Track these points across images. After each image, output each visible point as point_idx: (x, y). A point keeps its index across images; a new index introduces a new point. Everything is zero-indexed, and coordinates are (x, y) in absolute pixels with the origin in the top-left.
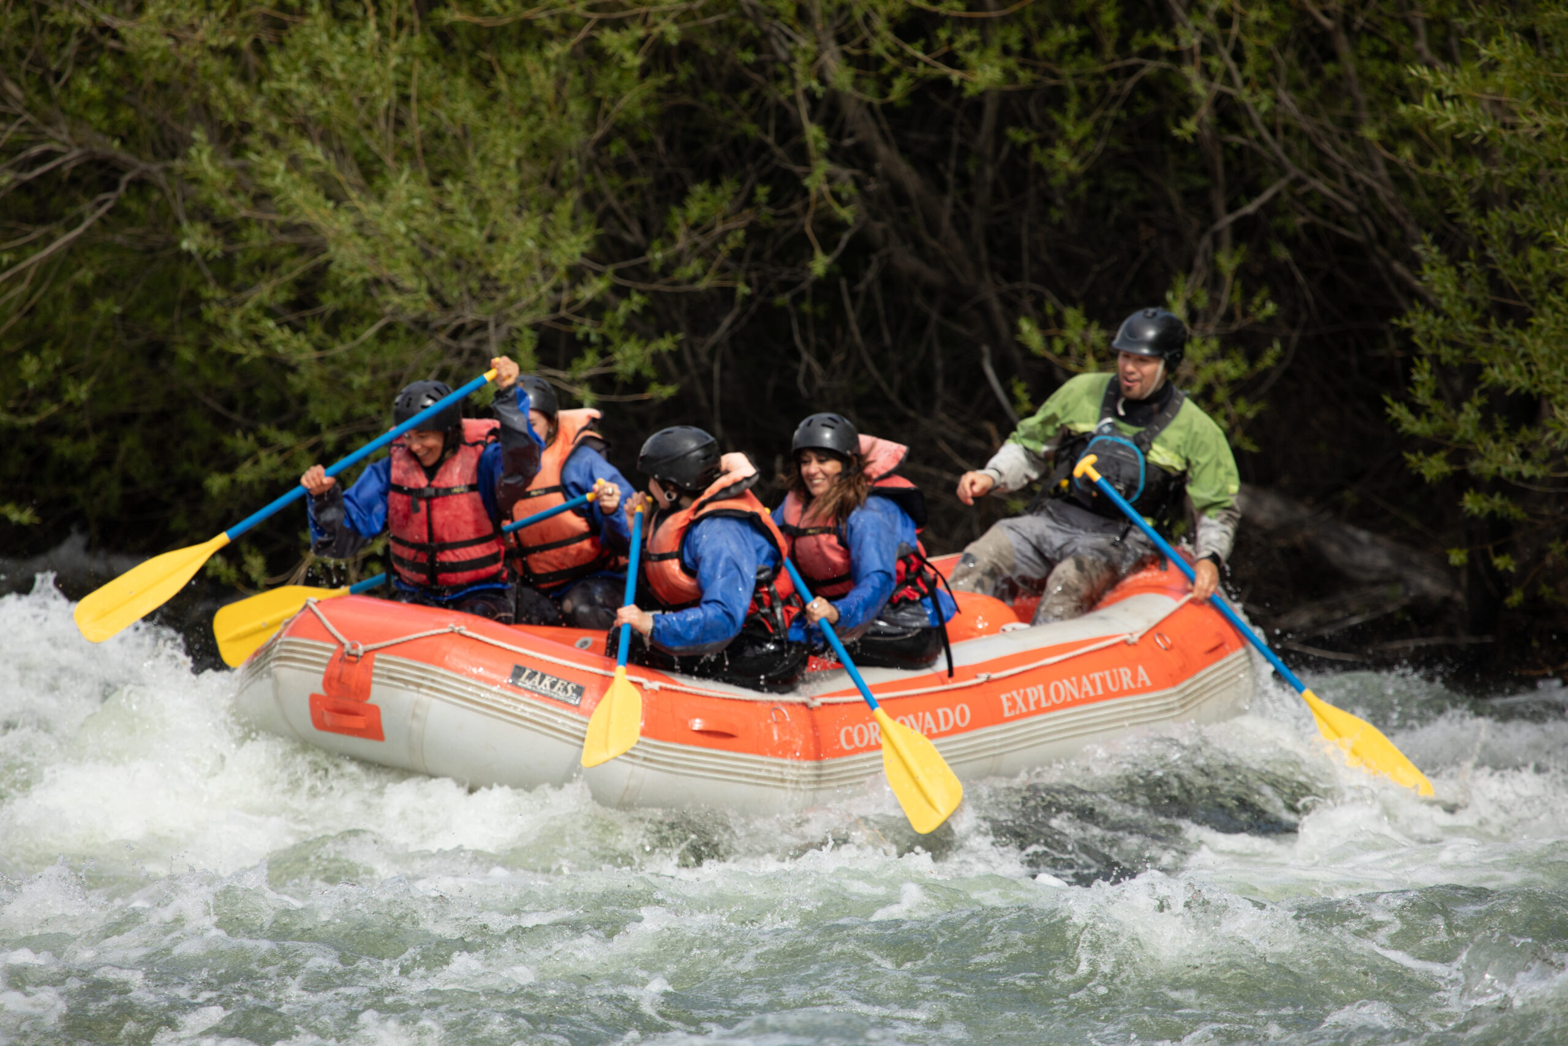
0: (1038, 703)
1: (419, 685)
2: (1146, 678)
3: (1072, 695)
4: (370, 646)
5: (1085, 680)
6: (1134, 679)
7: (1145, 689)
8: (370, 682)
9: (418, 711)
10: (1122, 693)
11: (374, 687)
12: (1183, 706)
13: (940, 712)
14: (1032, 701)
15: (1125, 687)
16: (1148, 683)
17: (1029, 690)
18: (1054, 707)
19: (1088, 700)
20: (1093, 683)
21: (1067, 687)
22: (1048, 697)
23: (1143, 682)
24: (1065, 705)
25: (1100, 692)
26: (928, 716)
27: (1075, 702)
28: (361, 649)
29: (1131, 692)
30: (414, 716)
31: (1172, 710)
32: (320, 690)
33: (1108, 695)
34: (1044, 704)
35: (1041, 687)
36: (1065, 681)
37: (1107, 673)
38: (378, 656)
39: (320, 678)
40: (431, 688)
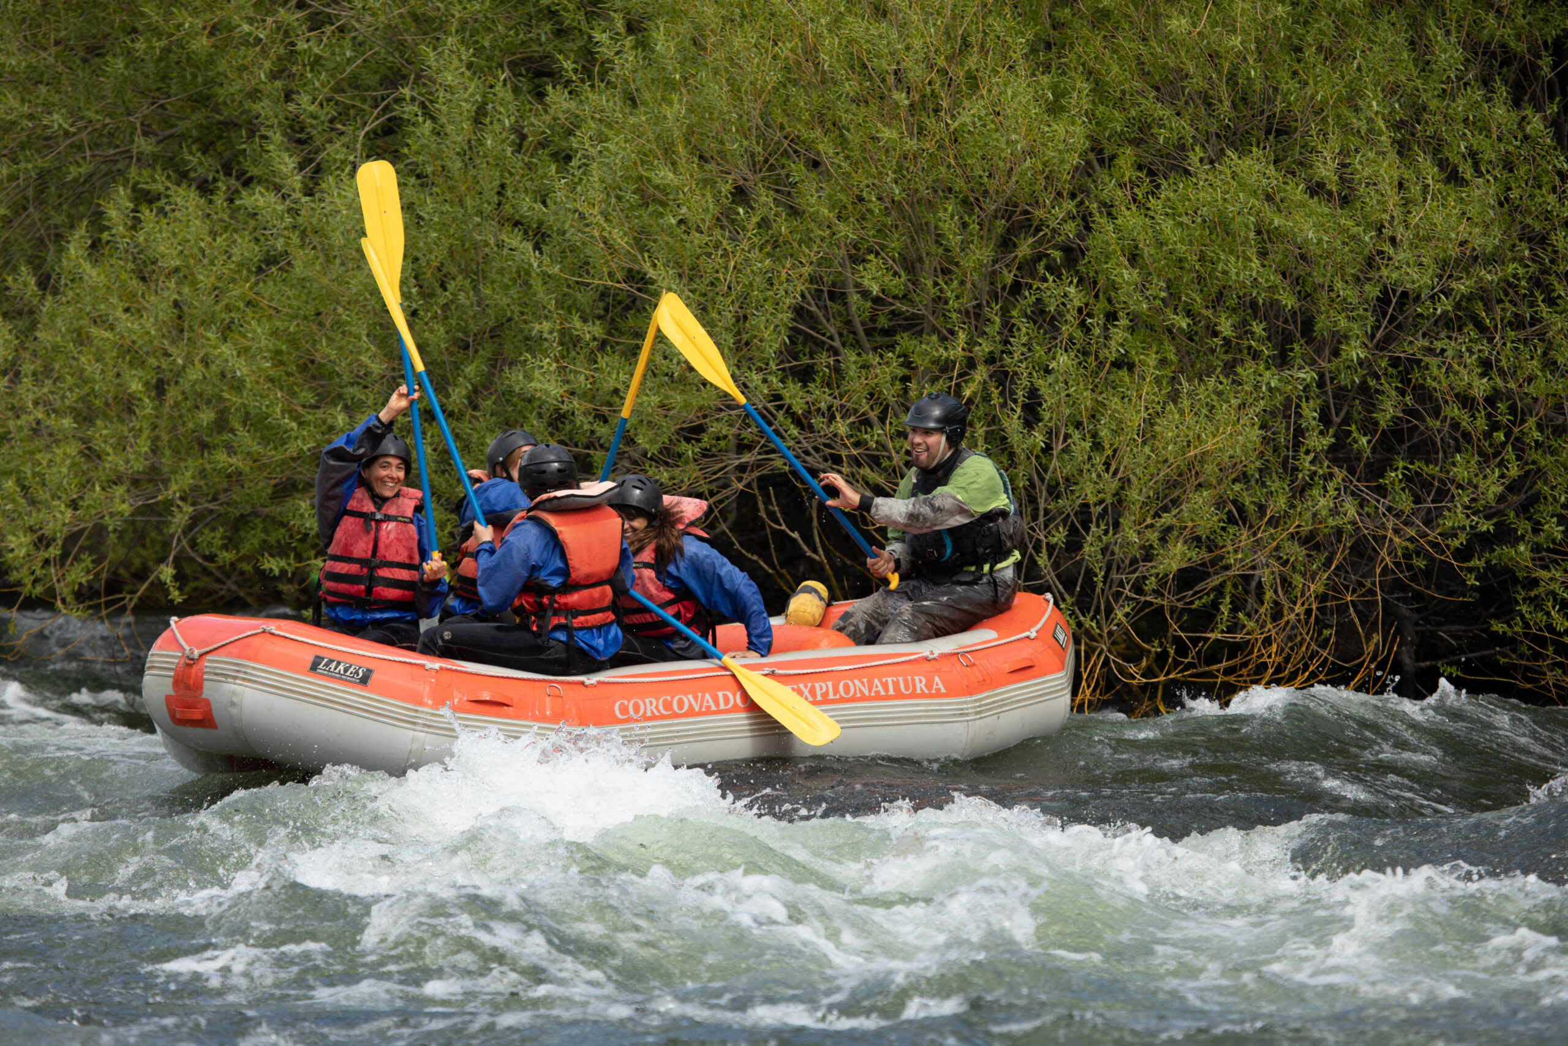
0: (825, 695)
1: (236, 678)
2: (941, 686)
3: (861, 692)
4: (203, 650)
5: (876, 681)
6: (929, 685)
7: (938, 695)
8: (203, 680)
9: (235, 700)
10: (914, 695)
11: (206, 684)
12: (977, 713)
13: (720, 694)
14: (819, 693)
15: (919, 691)
16: (943, 690)
17: (817, 685)
18: (842, 700)
19: (878, 697)
20: (885, 686)
21: (857, 685)
22: (836, 691)
23: (938, 690)
24: (853, 699)
25: (891, 692)
26: (707, 696)
27: (863, 698)
28: (196, 653)
29: (923, 696)
30: (233, 704)
31: (967, 715)
32: (170, 691)
33: (899, 695)
34: (831, 696)
35: (830, 684)
36: (857, 682)
37: (901, 679)
38: (208, 657)
39: (171, 681)
40: (244, 679)
